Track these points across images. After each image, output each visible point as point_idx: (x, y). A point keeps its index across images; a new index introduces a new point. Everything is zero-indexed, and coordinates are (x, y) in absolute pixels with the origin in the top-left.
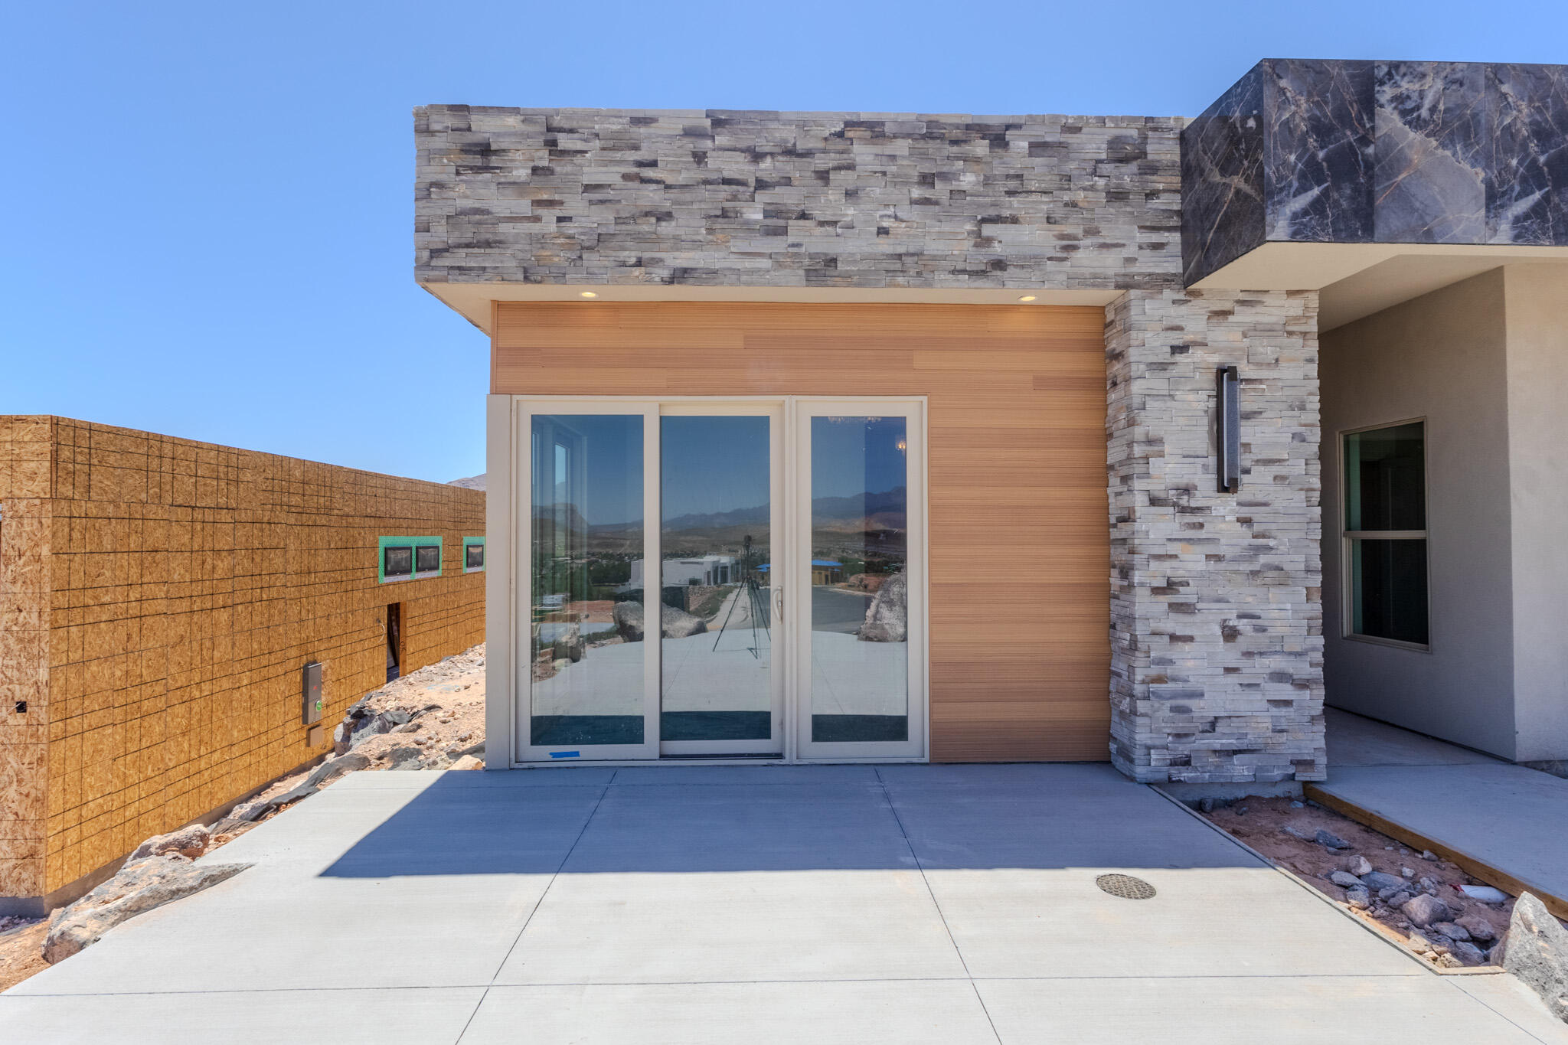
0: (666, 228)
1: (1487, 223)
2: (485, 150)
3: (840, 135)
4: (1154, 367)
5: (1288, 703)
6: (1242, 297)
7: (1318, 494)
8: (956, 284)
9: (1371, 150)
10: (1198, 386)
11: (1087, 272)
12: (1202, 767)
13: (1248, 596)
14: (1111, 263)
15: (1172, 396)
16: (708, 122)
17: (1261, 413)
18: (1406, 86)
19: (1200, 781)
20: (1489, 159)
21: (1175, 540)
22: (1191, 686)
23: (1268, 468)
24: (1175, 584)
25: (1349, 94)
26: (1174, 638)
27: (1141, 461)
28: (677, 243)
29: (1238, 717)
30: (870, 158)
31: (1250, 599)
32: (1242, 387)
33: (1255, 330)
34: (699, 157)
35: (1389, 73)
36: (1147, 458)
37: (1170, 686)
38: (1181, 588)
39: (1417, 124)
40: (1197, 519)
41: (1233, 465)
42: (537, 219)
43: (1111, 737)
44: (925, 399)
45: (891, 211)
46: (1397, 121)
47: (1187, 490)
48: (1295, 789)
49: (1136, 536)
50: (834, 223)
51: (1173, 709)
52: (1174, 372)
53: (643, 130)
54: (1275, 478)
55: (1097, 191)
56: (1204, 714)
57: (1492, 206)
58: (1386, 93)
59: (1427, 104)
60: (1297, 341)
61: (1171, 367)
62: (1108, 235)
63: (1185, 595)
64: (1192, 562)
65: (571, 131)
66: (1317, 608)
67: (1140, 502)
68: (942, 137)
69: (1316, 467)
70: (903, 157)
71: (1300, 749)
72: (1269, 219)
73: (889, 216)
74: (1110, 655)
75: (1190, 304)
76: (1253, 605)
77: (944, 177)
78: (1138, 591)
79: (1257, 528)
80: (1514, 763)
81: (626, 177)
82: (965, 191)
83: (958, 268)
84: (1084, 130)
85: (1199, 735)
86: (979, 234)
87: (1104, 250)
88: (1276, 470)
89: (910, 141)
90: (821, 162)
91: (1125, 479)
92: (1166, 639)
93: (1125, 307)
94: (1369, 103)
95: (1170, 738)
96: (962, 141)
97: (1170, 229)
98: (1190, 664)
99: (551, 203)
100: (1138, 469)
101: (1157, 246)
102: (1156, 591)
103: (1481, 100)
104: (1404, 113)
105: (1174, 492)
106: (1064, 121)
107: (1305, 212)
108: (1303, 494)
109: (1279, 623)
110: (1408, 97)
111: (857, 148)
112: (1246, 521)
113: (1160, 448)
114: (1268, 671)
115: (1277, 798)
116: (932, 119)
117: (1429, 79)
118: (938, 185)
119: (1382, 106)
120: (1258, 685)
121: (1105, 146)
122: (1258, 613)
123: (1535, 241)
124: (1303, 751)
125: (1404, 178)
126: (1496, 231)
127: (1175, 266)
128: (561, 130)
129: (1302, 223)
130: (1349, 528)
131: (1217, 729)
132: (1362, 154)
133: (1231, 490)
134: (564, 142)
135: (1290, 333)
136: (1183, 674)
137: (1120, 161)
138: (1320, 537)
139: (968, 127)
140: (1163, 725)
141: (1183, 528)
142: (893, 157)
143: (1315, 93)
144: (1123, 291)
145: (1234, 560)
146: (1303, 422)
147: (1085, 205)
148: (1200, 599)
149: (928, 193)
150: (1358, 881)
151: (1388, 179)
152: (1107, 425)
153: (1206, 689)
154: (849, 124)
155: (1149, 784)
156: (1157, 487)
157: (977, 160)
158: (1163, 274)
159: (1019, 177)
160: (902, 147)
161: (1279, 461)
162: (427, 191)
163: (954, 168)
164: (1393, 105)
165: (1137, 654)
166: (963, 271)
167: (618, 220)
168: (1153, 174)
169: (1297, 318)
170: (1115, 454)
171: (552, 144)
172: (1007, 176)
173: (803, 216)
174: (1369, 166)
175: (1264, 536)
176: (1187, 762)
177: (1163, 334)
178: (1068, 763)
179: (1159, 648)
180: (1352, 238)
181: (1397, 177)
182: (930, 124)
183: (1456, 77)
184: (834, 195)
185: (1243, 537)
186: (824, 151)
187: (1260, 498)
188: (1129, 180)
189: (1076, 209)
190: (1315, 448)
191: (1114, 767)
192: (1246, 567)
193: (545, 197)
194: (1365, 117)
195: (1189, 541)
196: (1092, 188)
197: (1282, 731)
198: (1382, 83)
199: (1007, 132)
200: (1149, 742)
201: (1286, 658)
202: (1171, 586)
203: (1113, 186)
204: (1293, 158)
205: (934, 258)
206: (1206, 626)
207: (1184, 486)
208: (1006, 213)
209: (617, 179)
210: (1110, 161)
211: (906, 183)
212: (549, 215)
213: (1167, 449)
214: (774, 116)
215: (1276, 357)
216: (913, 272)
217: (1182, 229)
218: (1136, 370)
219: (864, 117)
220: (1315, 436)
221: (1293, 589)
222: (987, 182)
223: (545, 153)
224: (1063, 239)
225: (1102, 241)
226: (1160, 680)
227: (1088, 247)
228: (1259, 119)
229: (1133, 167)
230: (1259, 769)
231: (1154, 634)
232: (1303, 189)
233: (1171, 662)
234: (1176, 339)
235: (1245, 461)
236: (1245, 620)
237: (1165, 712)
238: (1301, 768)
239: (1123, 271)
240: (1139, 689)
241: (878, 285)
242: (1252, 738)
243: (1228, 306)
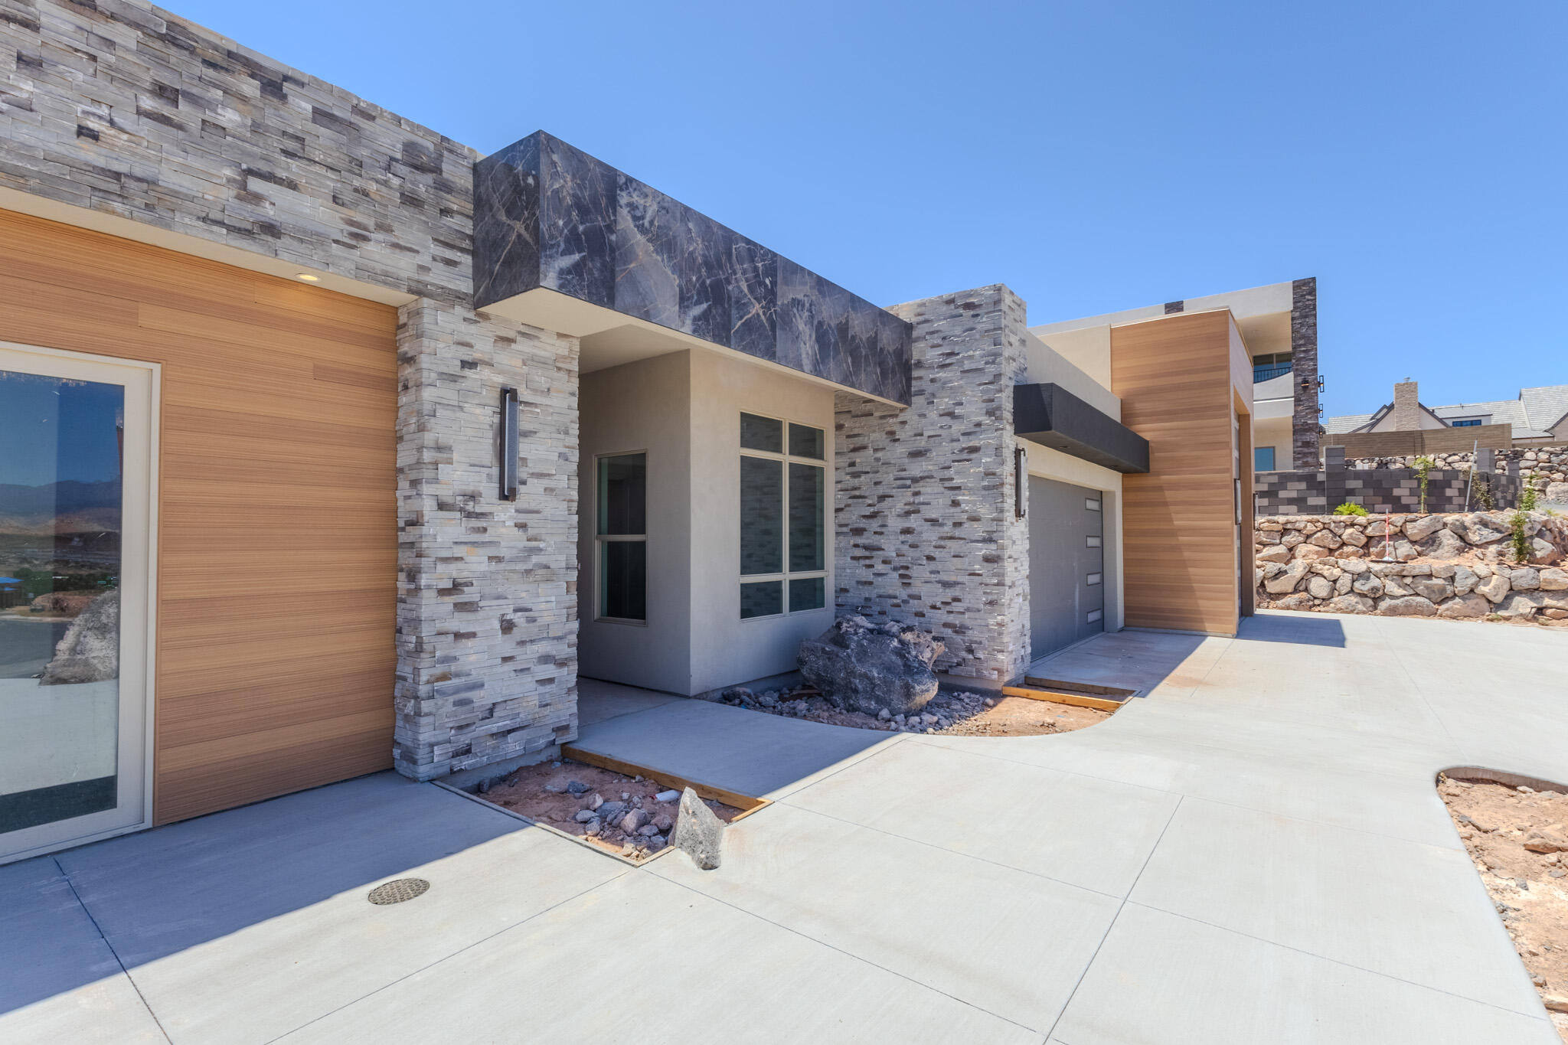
1: (679, 316)
4: (444, 377)
5: (551, 681)
6: (523, 329)
7: (576, 504)
8: (207, 236)
9: (613, 237)
10: (484, 402)
11: (379, 267)
12: (480, 752)
13: (522, 592)
14: (404, 265)
15: (461, 408)
17: (536, 432)
18: (636, 198)
19: (479, 765)
20: (681, 270)
21: (461, 543)
22: (474, 678)
23: (541, 481)
24: (460, 584)
25: (601, 188)
26: (458, 636)
27: (431, 467)
29: (511, 700)
30: (66, 27)
31: (524, 595)
32: (521, 408)
33: (533, 360)
35: (626, 183)
36: (436, 464)
37: (455, 681)
38: (465, 589)
39: (642, 229)
40: (481, 523)
41: (512, 476)
43: (395, 743)
44: (157, 368)
45: (104, 111)
46: (630, 222)
47: (473, 497)
48: (555, 752)
49: (423, 540)
51: (455, 704)
52: (464, 385)
54: (546, 489)
55: (391, 188)
56: (484, 703)
57: (682, 305)
58: (624, 199)
59: (648, 217)
60: (563, 375)
61: (460, 380)
62: (402, 236)
63: (469, 595)
64: (476, 563)
66: (573, 598)
67: (428, 506)
68: (192, 51)
69: (575, 483)
70: (128, 50)
71: (559, 717)
72: (542, 267)
73: (100, 117)
74: (396, 660)
75: (478, 324)
76: (525, 598)
77: (194, 100)
78: (425, 593)
79: (531, 532)
80: (687, 697)
82: (224, 129)
83: (211, 216)
84: (378, 120)
85: (478, 723)
86: (244, 186)
87: (398, 251)
88: (546, 482)
89: (139, 33)
91: (415, 483)
92: (451, 637)
93: (418, 313)
94: (613, 201)
95: (453, 731)
96: (222, 68)
97: (462, 250)
98: (473, 658)
100: (427, 474)
101: (450, 263)
102: (442, 592)
103: (678, 228)
104: (635, 218)
105: (461, 498)
106: (355, 102)
107: (568, 271)
108: (565, 505)
109: (545, 614)
110: (637, 207)
112: (522, 526)
113: (449, 456)
114: (537, 655)
115: (542, 764)
116: (176, 21)
117: (649, 199)
118: (184, 106)
119: (621, 207)
120: (528, 669)
121: (400, 146)
122: (529, 606)
123: (703, 336)
124: (562, 719)
125: (634, 267)
126: (684, 323)
127: (466, 286)
129: (566, 279)
130: (599, 533)
131: (494, 714)
132: (608, 239)
133: (510, 498)
136: (466, 668)
137: (416, 167)
138: (576, 540)
139: (230, 54)
140: (446, 720)
141: (468, 532)
142: (110, 44)
143: (577, 176)
144: (417, 297)
145: (511, 561)
146: (567, 444)
147: (378, 198)
148: (482, 598)
149: (167, 110)
150: (594, 814)
151: (625, 264)
152: (397, 428)
153: (486, 679)
155: (431, 781)
156: (446, 493)
157: (244, 99)
158: (456, 291)
159: (301, 140)
160: (125, 35)
161: (549, 475)
163: (209, 95)
164: (628, 209)
165: (423, 655)
166: (221, 223)
168: (448, 193)
169: (564, 357)
170: (404, 458)
172: (284, 133)
175: (536, 540)
176: (467, 751)
177: (454, 347)
178: (346, 781)
179: (444, 647)
180: (599, 302)
181: (629, 264)
182: (172, 25)
183: (667, 206)
185: (519, 540)
187: (533, 506)
188: (424, 189)
189: (367, 199)
190: (575, 467)
191: (397, 772)
192: (521, 567)
194: (611, 211)
195: (474, 544)
196: (386, 183)
197: (546, 705)
198: (622, 190)
199: (285, 84)
200: (433, 740)
201: (551, 642)
202: (456, 587)
203: (409, 190)
204: (561, 223)
205: (175, 194)
206: (486, 623)
207: (470, 493)
208: (283, 175)
210: (405, 164)
211: (130, 85)
213: (455, 456)
215: (548, 386)
216: (139, 202)
217: (474, 253)
218: (427, 377)
220: (575, 456)
221: (556, 584)
222: (256, 129)
224: (352, 225)
225: (395, 240)
226: (444, 677)
227: (380, 242)
228: (536, 178)
229: (429, 178)
230: (528, 741)
231: (440, 634)
232: (567, 251)
233: (455, 659)
234: (466, 354)
235: (522, 473)
236: (520, 613)
237: (449, 707)
238: (560, 733)
239: (416, 277)
240: (423, 690)
241: (74, 200)
242: (523, 717)
243: (511, 334)
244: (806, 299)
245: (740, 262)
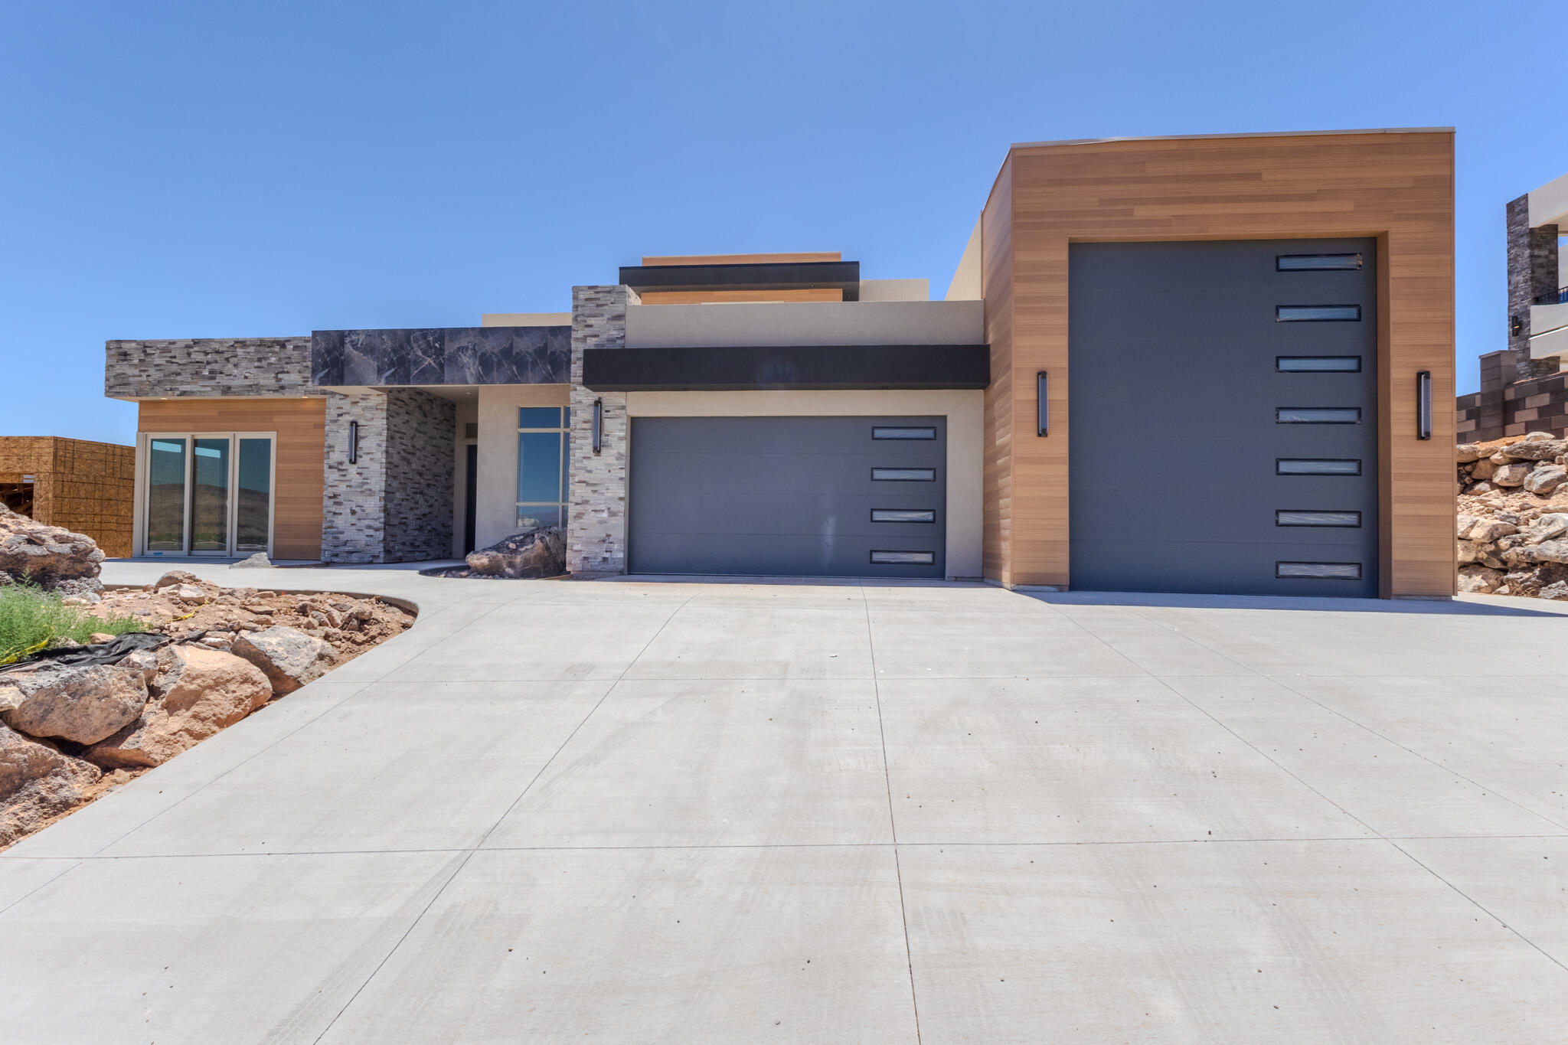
0: (179, 378)
1: (378, 379)
2: (125, 354)
3: (233, 346)
4: (333, 421)
5: (372, 536)
7: (385, 464)
8: (270, 394)
9: (343, 357)
10: (345, 428)
12: (342, 557)
13: (360, 500)
15: (338, 432)
16: (192, 343)
18: (354, 337)
19: (341, 562)
20: (379, 358)
21: (337, 480)
22: (340, 530)
23: (368, 455)
25: (337, 340)
26: (335, 513)
27: (327, 453)
28: (182, 383)
29: (354, 540)
30: (241, 353)
32: (360, 428)
33: (366, 408)
34: (189, 354)
35: (349, 334)
36: (329, 452)
37: (334, 530)
38: (338, 497)
39: (357, 349)
40: (344, 473)
41: (355, 455)
42: (140, 376)
44: (277, 432)
45: (249, 370)
46: (351, 348)
47: (341, 463)
49: (324, 479)
50: (230, 375)
52: (339, 423)
53: (172, 346)
54: (370, 459)
56: (343, 539)
57: (380, 373)
58: (348, 340)
59: (360, 342)
60: (380, 411)
61: (338, 421)
63: (340, 499)
64: (342, 488)
65: (151, 347)
66: (383, 503)
67: (325, 467)
68: (265, 346)
69: (385, 455)
70: (253, 352)
71: (374, 552)
73: (248, 372)
75: (346, 399)
76: (361, 502)
77: (265, 359)
78: (323, 497)
79: (363, 476)
81: (167, 362)
82: (272, 363)
85: (341, 546)
86: (277, 377)
88: (371, 456)
89: (255, 347)
90: (226, 355)
92: (332, 514)
93: (324, 401)
94: (342, 343)
95: (332, 547)
96: (272, 346)
98: (340, 522)
99: (144, 371)
102: (330, 498)
103: (377, 341)
104: (353, 346)
105: (336, 464)
106: (301, 338)
107: (323, 377)
108: (379, 465)
109: (369, 509)
110: (355, 341)
111: (238, 350)
112: (360, 474)
113: (333, 449)
114: (365, 525)
117: (361, 335)
118: (263, 362)
119: (347, 344)
120: (362, 530)
122: (362, 505)
123: (393, 384)
125: (353, 365)
126: (380, 381)
128: (148, 347)
129: (322, 380)
131: (347, 544)
132: (340, 359)
133: (355, 463)
134: (149, 351)
135: (377, 409)
136: (337, 526)
138: (385, 479)
139: (273, 341)
140: (330, 542)
141: (339, 476)
142: (249, 352)
143: (327, 340)
144: (324, 395)
145: (356, 487)
146: (380, 439)
148: (344, 500)
149: (260, 364)
151: (348, 366)
153: (345, 531)
154: (236, 342)
155: (326, 563)
156: (331, 462)
157: (277, 353)
159: (289, 358)
160: (252, 349)
161: (372, 453)
162: (109, 367)
163: (268, 355)
164: (350, 343)
165: (323, 519)
166: (270, 390)
167: (165, 376)
169: (380, 404)
171: (145, 352)
172: (286, 358)
173: (221, 373)
174: (342, 362)
175: (366, 479)
176: (336, 555)
177: (335, 410)
179: (330, 517)
181: (350, 365)
182: (261, 340)
183: (369, 334)
184: (230, 366)
185: (359, 479)
186: (227, 351)
187: (365, 466)
190: (385, 449)
192: (359, 490)
193: (143, 369)
194: (341, 347)
195: (342, 481)
197: (368, 545)
198: (347, 337)
199: (286, 343)
201: (371, 520)
202: (335, 496)
204: (320, 360)
205: (263, 386)
206: (345, 509)
208: (285, 370)
209: (164, 362)
211: (253, 361)
212: (144, 375)
213: (336, 449)
214: (212, 340)
215: (372, 417)
216: (256, 390)
219: (240, 340)
220: (385, 444)
221: (375, 497)
222: (280, 360)
223: (143, 355)
226: (330, 528)
230: (361, 558)
231: (328, 512)
232: (323, 370)
233: (333, 521)
234: (340, 411)
235: (360, 453)
236: (358, 508)
237: (331, 538)
238: (374, 558)
240: (324, 530)
241: (244, 394)
242: (358, 548)
243: (357, 400)
244: (470, 344)
245: (416, 340)
